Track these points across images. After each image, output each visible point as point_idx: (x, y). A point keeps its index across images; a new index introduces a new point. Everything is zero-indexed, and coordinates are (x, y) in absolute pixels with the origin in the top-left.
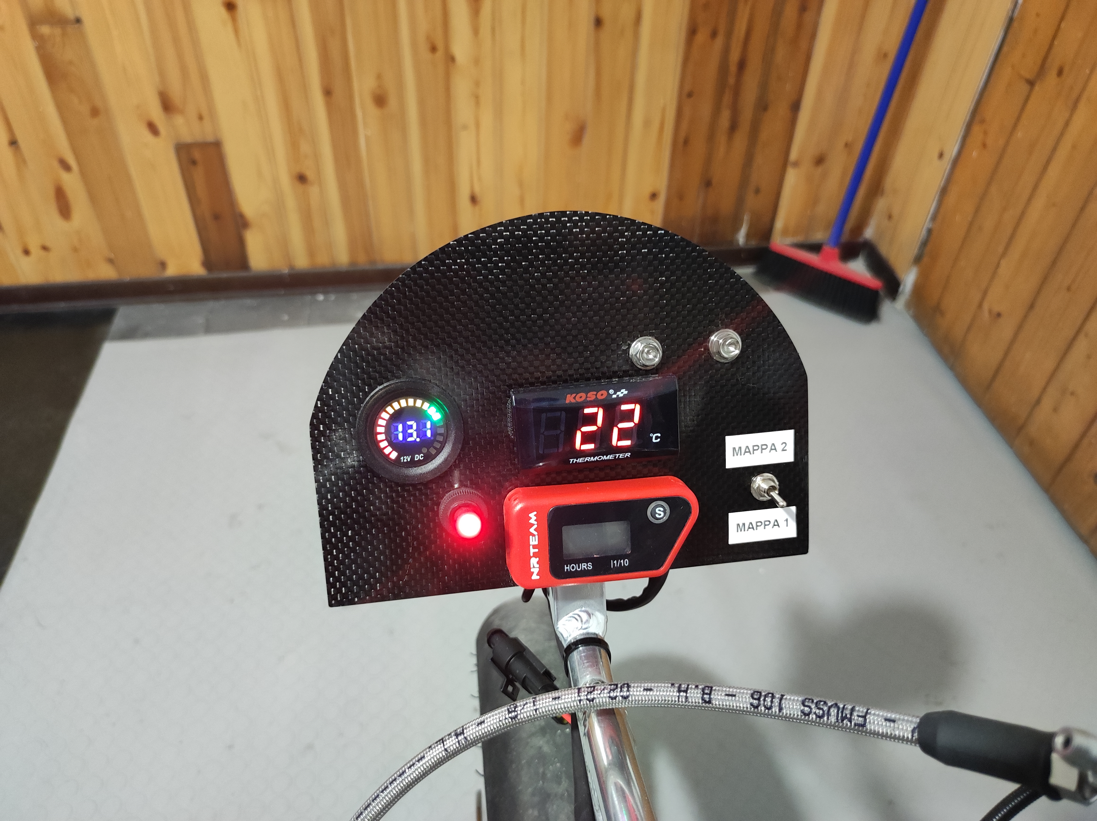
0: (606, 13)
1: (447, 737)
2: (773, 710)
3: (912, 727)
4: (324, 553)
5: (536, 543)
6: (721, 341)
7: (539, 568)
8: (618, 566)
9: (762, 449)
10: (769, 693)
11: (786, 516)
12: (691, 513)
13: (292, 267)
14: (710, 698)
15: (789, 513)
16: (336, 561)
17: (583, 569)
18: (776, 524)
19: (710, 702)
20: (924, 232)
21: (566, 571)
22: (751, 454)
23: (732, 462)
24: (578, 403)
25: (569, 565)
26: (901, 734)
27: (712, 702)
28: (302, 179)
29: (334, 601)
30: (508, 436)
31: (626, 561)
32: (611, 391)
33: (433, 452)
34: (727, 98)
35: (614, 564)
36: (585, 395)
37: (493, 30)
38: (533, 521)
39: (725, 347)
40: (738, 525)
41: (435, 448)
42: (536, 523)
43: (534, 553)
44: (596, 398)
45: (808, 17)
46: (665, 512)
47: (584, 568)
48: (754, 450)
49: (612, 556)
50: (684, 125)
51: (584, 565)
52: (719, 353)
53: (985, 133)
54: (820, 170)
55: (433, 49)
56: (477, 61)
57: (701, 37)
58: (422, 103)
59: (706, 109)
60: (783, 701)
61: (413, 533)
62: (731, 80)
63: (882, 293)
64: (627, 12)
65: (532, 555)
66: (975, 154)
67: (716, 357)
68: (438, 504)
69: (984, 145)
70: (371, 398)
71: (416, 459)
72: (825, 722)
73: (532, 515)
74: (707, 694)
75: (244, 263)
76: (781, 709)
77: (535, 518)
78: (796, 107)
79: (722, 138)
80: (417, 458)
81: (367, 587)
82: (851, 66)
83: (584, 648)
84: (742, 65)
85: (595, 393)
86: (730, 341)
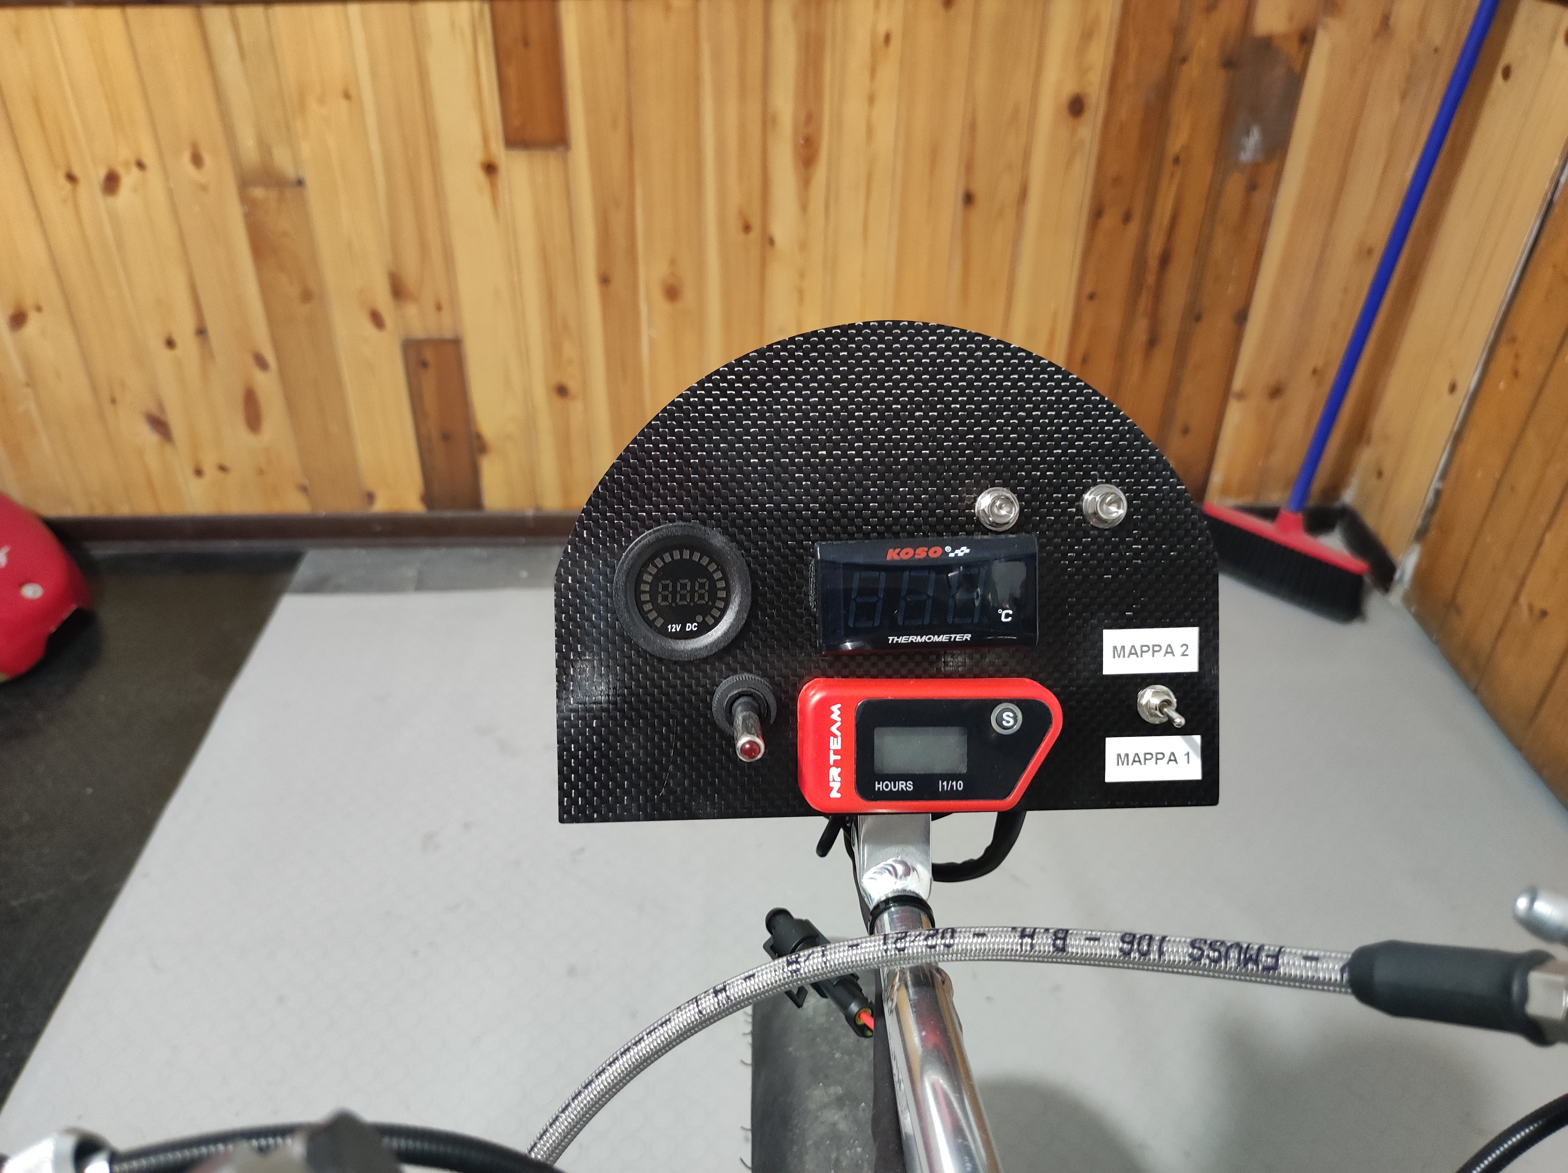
0: (979, 188)
1: (703, 995)
2: (1152, 957)
3: (1341, 964)
4: (559, 748)
5: (839, 747)
6: (1098, 498)
7: (841, 782)
8: (949, 789)
9: (1154, 651)
10: (1145, 936)
11: (1187, 749)
12: (1051, 723)
13: (538, 508)
14: (1064, 944)
15: (1191, 744)
16: (573, 760)
17: (900, 789)
18: (1173, 758)
19: (1063, 950)
20: (1431, 495)
21: (876, 789)
22: (1138, 656)
23: (1112, 666)
24: (902, 560)
25: (881, 782)
26: (1327, 977)
27: (1067, 950)
28: (562, 391)
29: (567, 815)
30: (808, 609)
31: (960, 784)
32: (948, 549)
33: (711, 621)
34: (1144, 302)
35: (943, 786)
36: (913, 553)
37: (827, 206)
38: (835, 716)
39: (1105, 506)
40: (1119, 755)
41: (713, 617)
42: (839, 719)
43: (835, 761)
44: (928, 555)
45: (1259, 198)
46: (1015, 718)
47: (902, 788)
48: (1142, 652)
49: (940, 774)
50: (1084, 336)
51: (902, 784)
52: (1095, 513)
53: (1517, 356)
54: (1277, 403)
55: (747, 228)
56: (803, 246)
57: (1108, 221)
58: (727, 295)
59: (1113, 320)
60: (1165, 944)
61: (677, 731)
62: (1151, 279)
63: (1368, 580)
64: (1008, 187)
65: (831, 763)
66: (1502, 385)
67: (1093, 522)
68: (712, 694)
69: (1516, 374)
70: (636, 544)
71: (687, 630)
72: (1222, 968)
73: (835, 708)
74: (1060, 939)
75: (476, 502)
76: (1161, 953)
77: (839, 713)
78: (1241, 317)
79: (1135, 357)
80: (689, 628)
81: (612, 799)
82: (1320, 265)
83: (898, 908)
84: (1165, 260)
85: (926, 549)
86: (1109, 499)
